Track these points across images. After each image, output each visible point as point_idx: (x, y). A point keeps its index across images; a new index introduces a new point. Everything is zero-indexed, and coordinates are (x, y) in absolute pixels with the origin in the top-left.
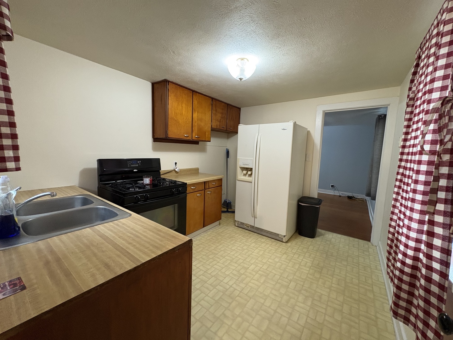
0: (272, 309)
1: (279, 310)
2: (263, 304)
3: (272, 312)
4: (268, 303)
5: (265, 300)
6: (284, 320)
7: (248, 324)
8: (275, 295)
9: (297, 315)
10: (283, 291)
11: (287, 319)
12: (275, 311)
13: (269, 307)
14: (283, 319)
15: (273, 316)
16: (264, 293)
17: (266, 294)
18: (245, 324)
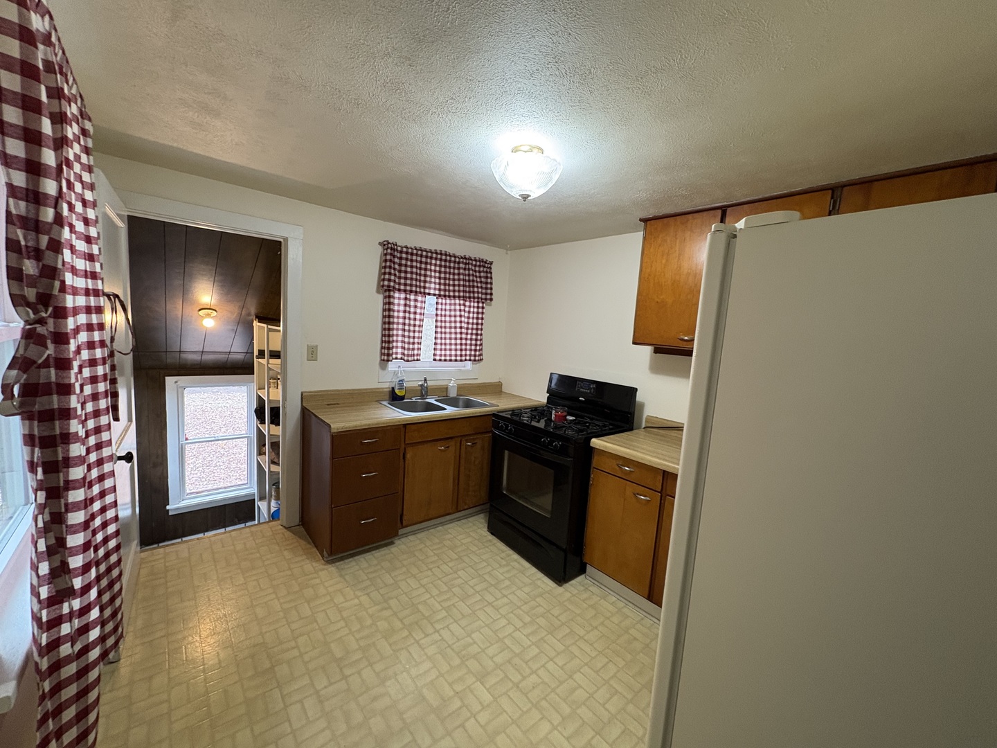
0: (353, 674)
1: (343, 685)
2: (371, 665)
3: (347, 672)
4: (367, 673)
5: (377, 674)
6: (321, 683)
7: (354, 629)
8: (375, 699)
9: (310, 714)
10: (377, 724)
11: (319, 688)
12: (345, 678)
13: (359, 673)
14: (325, 682)
15: (341, 669)
16: (393, 680)
17: (388, 683)
18: (356, 627)
